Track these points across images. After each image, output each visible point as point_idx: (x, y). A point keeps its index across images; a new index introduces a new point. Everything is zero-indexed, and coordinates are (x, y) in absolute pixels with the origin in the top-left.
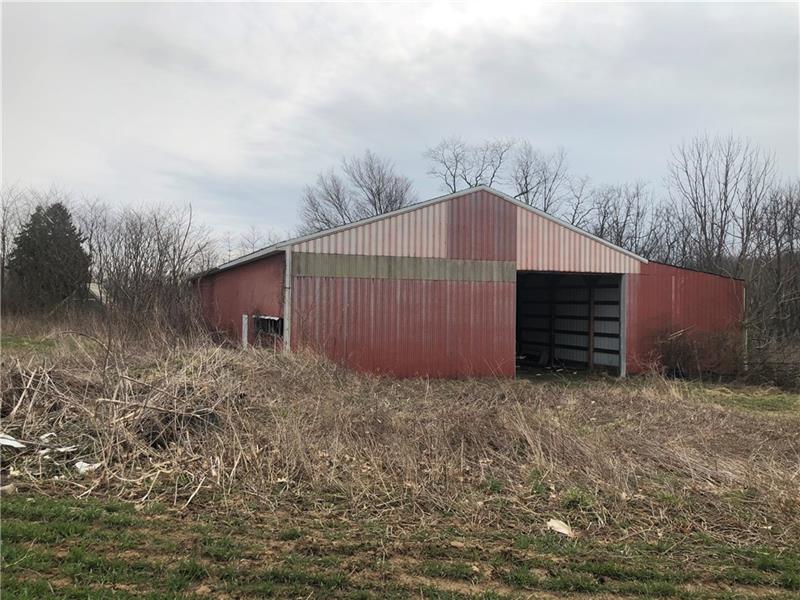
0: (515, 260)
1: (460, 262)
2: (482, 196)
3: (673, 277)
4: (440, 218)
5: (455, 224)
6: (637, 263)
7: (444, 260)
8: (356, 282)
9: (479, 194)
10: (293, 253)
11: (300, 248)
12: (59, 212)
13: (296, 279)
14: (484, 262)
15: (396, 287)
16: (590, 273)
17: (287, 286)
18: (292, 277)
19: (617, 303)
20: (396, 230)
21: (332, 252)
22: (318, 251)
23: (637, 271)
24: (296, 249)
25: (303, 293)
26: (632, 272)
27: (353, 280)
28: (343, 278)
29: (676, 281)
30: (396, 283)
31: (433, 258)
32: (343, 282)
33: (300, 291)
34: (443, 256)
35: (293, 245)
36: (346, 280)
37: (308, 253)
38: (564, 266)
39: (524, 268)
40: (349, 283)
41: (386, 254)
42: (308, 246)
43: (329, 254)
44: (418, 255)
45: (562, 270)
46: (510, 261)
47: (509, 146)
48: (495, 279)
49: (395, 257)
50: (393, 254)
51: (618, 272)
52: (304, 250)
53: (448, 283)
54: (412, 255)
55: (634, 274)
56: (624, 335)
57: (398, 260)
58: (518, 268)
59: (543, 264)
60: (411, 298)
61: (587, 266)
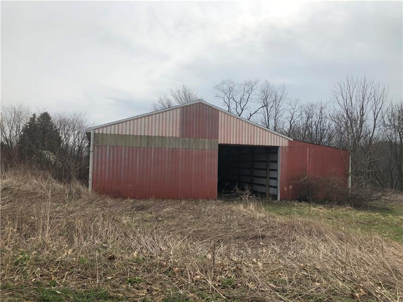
0: (218, 138)
1: (187, 139)
2: (200, 105)
3: (308, 149)
4: (176, 117)
5: (185, 119)
6: (287, 141)
7: (179, 138)
8: (129, 149)
9: (198, 105)
10: (94, 133)
11: (99, 131)
12: (45, 116)
13: (96, 147)
14: (200, 139)
15: (151, 152)
16: (259, 146)
17: (91, 150)
18: (94, 146)
19: (276, 162)
20: (152, 122)
21: (116, 133)
22: (109, 133)
23: (287, 145)
24: (97, 132)
25: (100, 153)
26: (284, 145)
27: (127, 148)
28: (122, 147)
29: (309, 150)
30: (151, 150)
31: (172, 137)
32: (122, 149)
33: (98, 153)
34: (178, 136)
35: (95, 130)
36: (123, 148)
37: (103, 134)
38: (245, 142)
39: (223, 143)
40: (125, 149)
41: (146, 135)
42: (103, 130)
43: (114, 134)
44: (164, 135)
45: (244, 144)
46: (215, 139)
47: (256, 83)
48: (206, 148)
49: (151, 136)
50: (150, 135)
51: (276, 145)
52: (101, 132)
53: (181, 150)
54: (160, 135)
55: (285, 147)
56: (279, 178)
57: (153, 138)
58: (219, 143)
59: (233, 141)
60: (160, 157)
61: (257, 142)
